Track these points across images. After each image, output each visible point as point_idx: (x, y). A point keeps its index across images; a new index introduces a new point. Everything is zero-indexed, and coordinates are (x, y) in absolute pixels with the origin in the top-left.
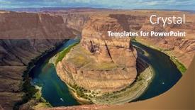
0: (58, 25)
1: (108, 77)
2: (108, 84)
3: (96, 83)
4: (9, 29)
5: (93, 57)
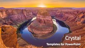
0: (29, 13)
1: (44, 30)
2: (43, 32)
4: (13, 15)
5: (40, 24)
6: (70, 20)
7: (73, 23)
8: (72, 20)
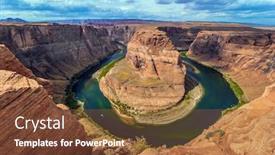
2: (152, 102)
3: (140, 100)
4: (52, 42)
5: (138, 73)
6: (245, 66)
7: (256, 75)
8: (250, 67)
